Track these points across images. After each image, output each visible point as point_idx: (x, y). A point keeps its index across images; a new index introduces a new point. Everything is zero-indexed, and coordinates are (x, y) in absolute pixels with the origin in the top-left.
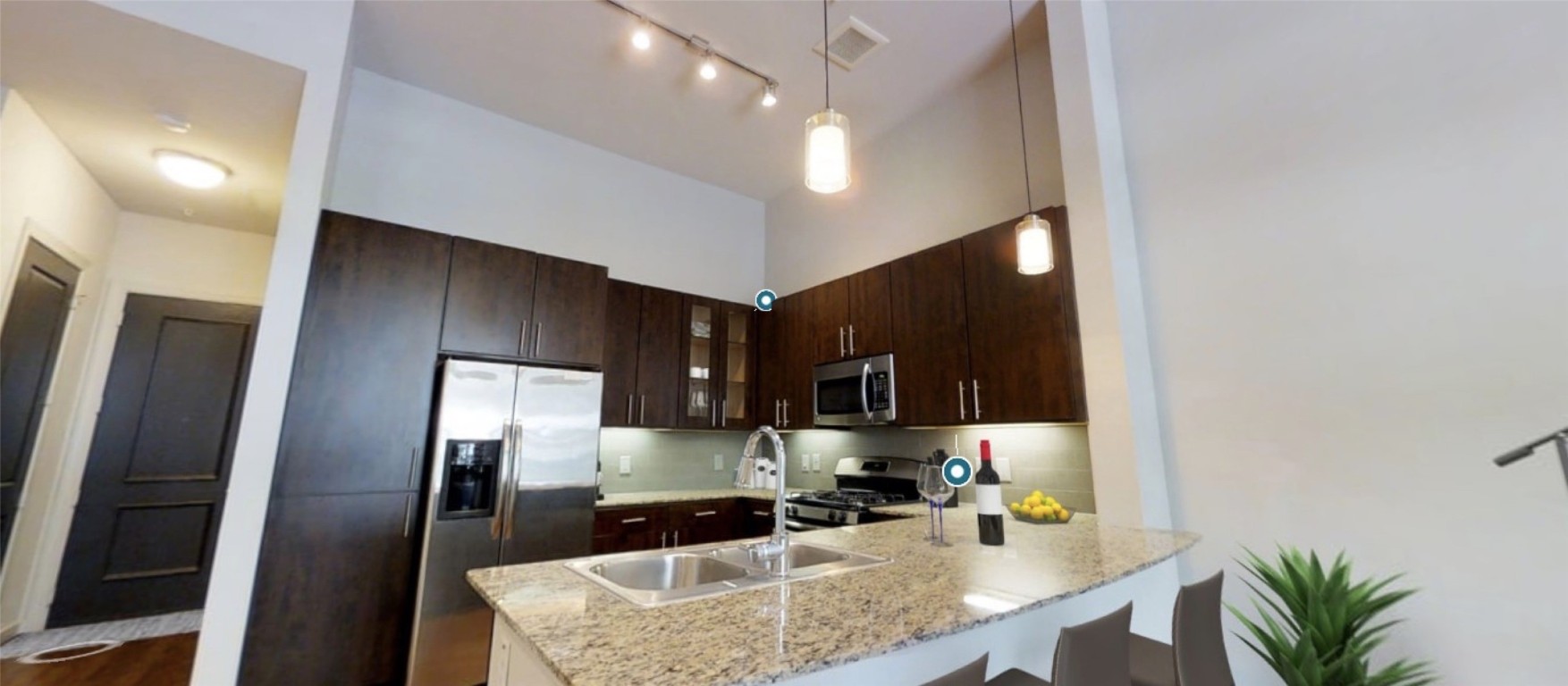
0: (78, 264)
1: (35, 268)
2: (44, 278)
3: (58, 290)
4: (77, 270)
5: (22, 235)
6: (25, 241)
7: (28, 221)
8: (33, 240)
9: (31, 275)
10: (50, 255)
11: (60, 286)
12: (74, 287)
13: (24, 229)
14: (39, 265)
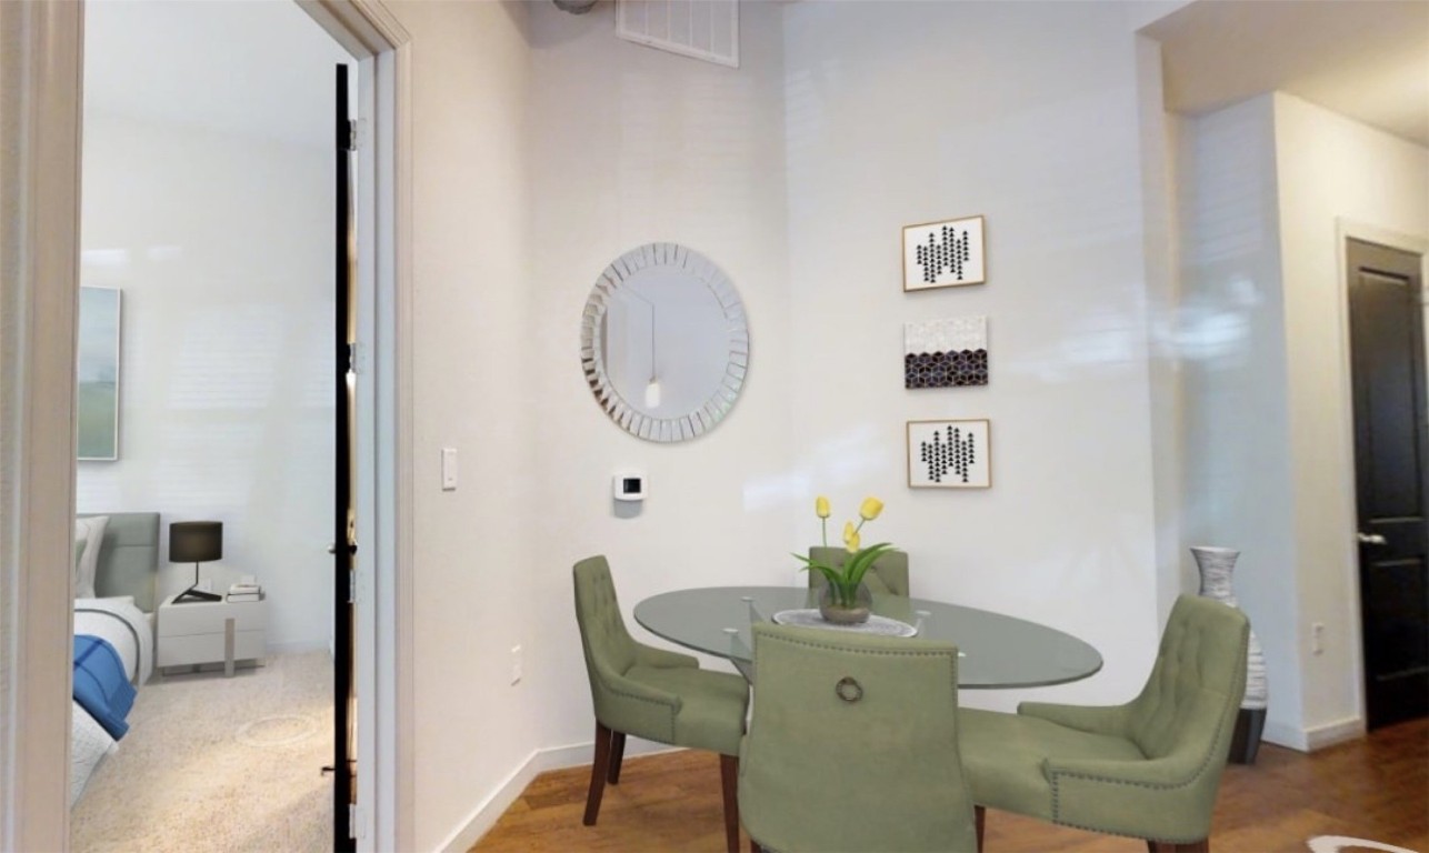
0: (1416, 248)
1: (1364, 269)
2: (1379, 278)
3: (1400, 287)
4: (1417, 256)
5: (1337, 239)
6: (1343, 243)
7: (1338, 221)
8: (1351, 240)
9: (1361, 279)
10: (1375, 249)
11: (1400, 282)
12: (1419, 279)
13: (1337, 230)
14: (1367, 265)
